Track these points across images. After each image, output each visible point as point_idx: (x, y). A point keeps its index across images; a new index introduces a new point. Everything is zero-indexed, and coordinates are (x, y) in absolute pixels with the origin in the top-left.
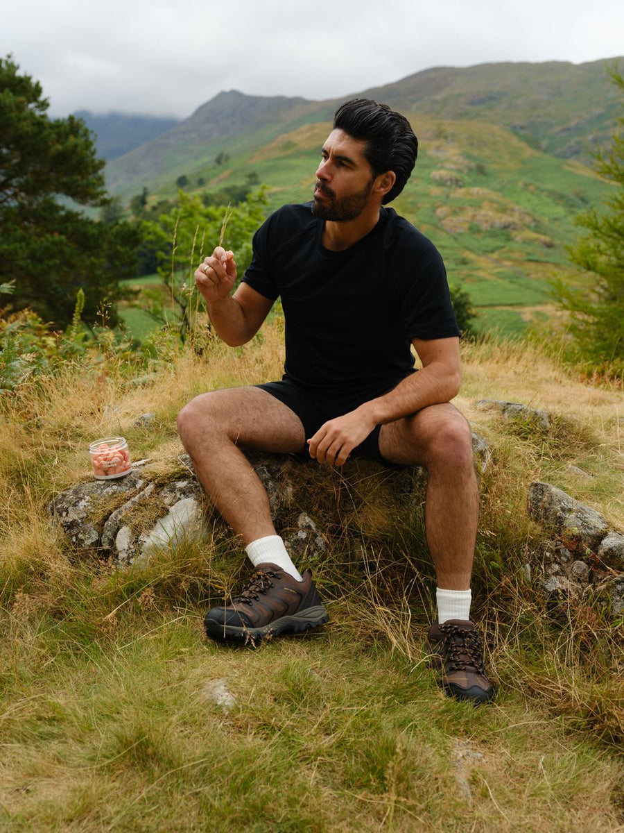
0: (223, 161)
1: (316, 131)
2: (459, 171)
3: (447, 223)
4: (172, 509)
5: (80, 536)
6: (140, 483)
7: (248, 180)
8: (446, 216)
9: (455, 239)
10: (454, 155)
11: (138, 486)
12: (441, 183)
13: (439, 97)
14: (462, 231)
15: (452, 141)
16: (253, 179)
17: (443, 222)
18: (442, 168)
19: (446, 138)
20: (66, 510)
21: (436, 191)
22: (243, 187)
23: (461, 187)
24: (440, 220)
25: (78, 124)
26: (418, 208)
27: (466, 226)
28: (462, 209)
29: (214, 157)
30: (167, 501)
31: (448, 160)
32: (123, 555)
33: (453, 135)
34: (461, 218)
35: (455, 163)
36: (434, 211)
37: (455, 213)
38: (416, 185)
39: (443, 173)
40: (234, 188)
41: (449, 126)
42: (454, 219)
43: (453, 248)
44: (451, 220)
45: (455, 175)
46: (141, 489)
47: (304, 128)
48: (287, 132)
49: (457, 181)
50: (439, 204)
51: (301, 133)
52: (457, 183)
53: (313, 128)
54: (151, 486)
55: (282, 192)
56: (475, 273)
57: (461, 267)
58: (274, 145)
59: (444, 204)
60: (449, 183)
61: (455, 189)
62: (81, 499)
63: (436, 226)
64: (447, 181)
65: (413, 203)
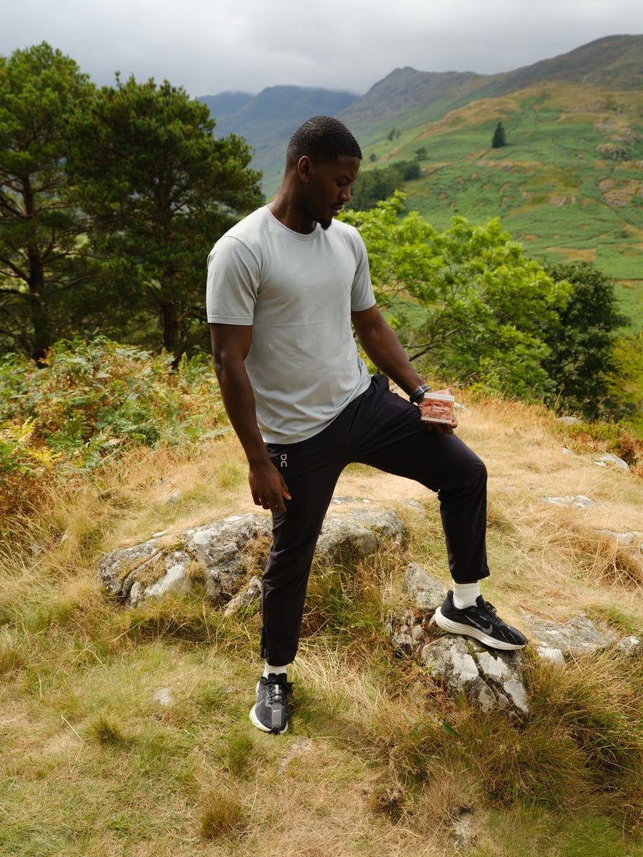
0: (394, 137)
1: (485, 106)
2: (626, 143)
3: (610, 195)
4: (169, 571)
5: (111, 586)
6: (155, 550)
7: (416, 155)
8: (609, 189)
9: (617, 213)
10: (623, 127)
11: (152, 553)
12: (607, 156)
13: (610, 68)
14: (624, 204)
15: (621, 112)
16: (422, 155)
17: (606, 195)
18: (609, 140)
19: (615, 109)
20: (105, 569)
21: (600, 163)
22: (411, 162)
23: (626, 160)
24: (603, 194)
25: (239, 142)
26: (582, 182)
27: (630, 198)
28: (626, 182)
29: (387, 133)
30: (167, 565)
31: (615, 132)
32: (134, 601)
33: (623, 106)
34: (625, 190)
35: (621, 135)
36: (597, 185)
37: (618, 186)
38: (581, 158)
39: (609, 145)
40: (404, 163)
41: (619, 97)
42: (618, 192)
43: (613, 222)
44: (614, 194)
45: (622, 147)
46: (153, 556)
47: (473, 103)
48: (457, 108)
49: (623, 153)
50: (603, 177)
51: (470, 108)
52: (623, 155)
53: (481, 104)
54: (160, 554)
55: (447, 167)
56: (634, 246)
57: (622, 240)
58: (443, 121)
59: (608, 177)
60: (614, 156)
61: (620, 162)
62: (114, 561)
63: (598, 200)
64: (613, 153)
65: (576, 177)
